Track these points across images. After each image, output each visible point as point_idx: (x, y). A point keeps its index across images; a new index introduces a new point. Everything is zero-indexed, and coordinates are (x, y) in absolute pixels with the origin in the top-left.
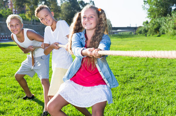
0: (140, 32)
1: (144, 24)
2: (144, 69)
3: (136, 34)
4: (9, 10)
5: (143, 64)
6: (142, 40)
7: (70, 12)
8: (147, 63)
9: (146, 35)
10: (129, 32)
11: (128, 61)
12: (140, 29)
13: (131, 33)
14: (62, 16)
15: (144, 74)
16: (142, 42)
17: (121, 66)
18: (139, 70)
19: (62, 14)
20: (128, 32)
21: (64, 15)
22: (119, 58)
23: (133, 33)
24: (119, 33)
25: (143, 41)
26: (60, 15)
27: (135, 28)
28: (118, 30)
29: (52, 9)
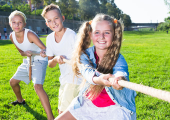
0: (161, 29)
1: (165, 20)
2: (162, 76)
3: (156, 30)
4: (27, 6)
5: (161, 68)
6: (162, 38)
7: (88, 7)
8: (167, 67)
9: (167, 32)
10: (150, 28)
11: (144, 64)
12: (161, 25)
13: (152, 29)
14: (80, 12)
15: (161, 84)
16: (162, 39)
17: (135, 72)
18: (155, 78)
19: (80, 9)
20: (148, 29)
21: (82, 11)
22: (134, 61)
23: (154, 30)
24: (139, 29)
25: (164, 39)
26: (78, 10)
27: (156, 25)
28: (138, 27)
29: (70, 4)
